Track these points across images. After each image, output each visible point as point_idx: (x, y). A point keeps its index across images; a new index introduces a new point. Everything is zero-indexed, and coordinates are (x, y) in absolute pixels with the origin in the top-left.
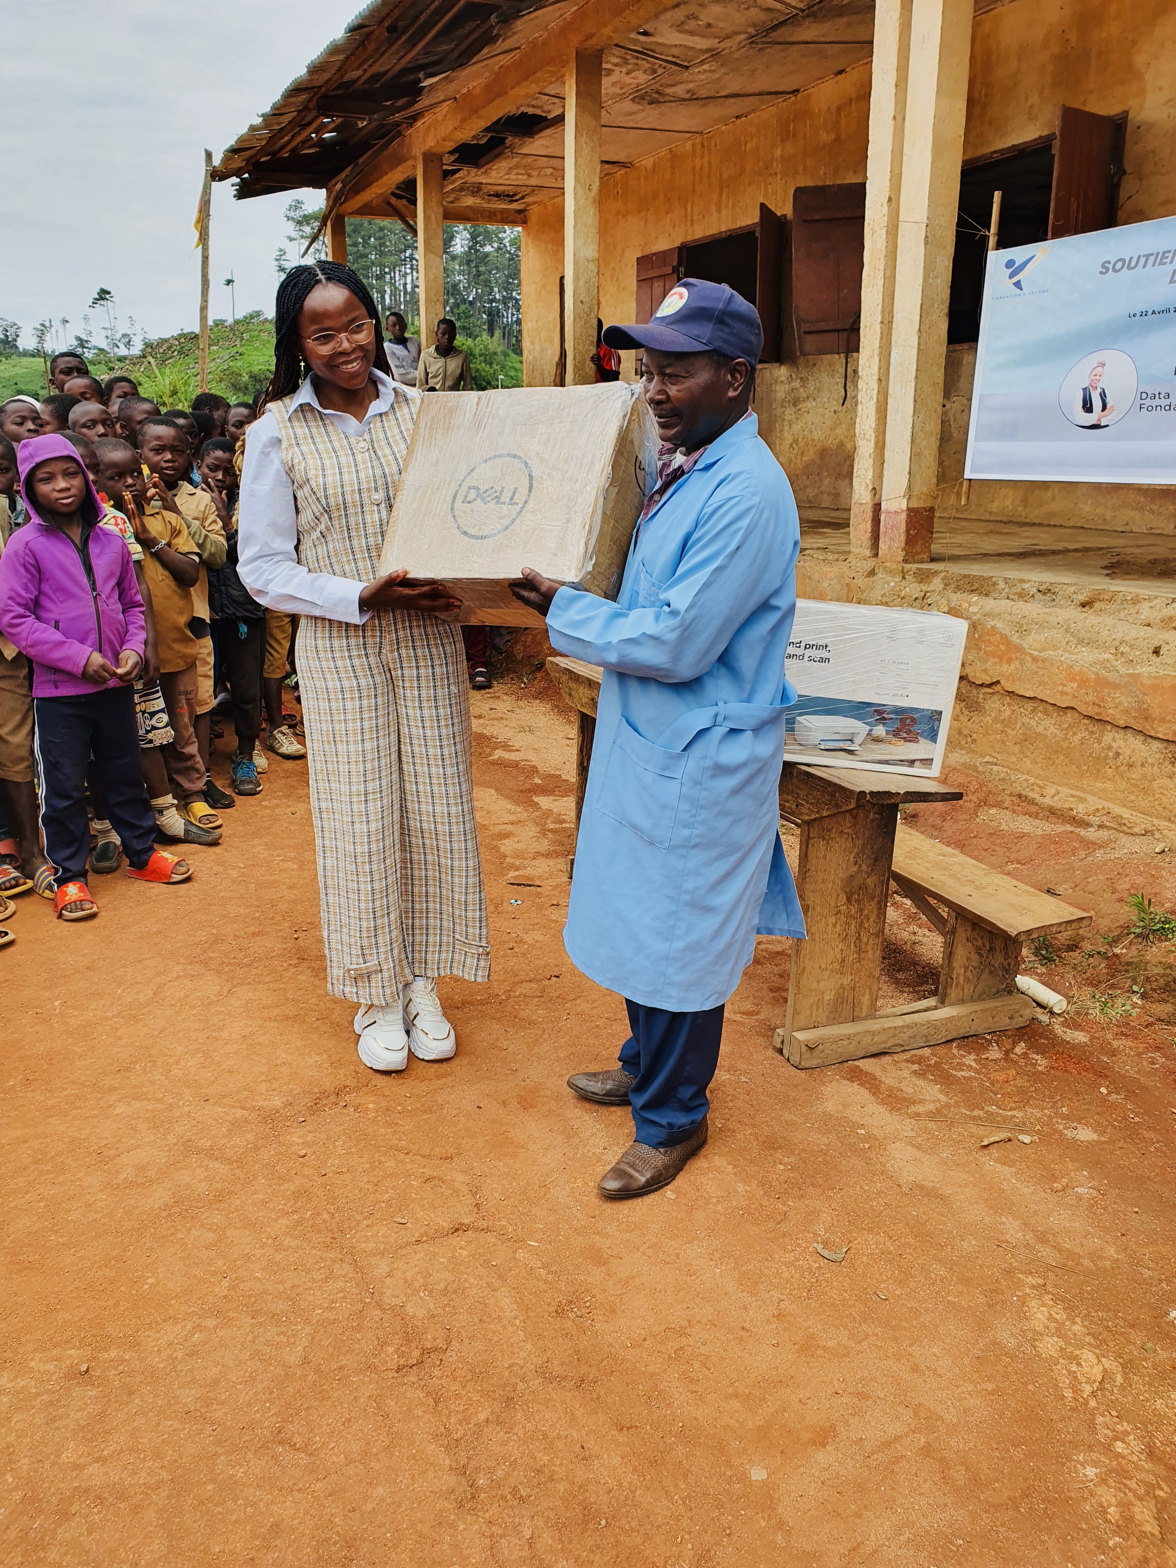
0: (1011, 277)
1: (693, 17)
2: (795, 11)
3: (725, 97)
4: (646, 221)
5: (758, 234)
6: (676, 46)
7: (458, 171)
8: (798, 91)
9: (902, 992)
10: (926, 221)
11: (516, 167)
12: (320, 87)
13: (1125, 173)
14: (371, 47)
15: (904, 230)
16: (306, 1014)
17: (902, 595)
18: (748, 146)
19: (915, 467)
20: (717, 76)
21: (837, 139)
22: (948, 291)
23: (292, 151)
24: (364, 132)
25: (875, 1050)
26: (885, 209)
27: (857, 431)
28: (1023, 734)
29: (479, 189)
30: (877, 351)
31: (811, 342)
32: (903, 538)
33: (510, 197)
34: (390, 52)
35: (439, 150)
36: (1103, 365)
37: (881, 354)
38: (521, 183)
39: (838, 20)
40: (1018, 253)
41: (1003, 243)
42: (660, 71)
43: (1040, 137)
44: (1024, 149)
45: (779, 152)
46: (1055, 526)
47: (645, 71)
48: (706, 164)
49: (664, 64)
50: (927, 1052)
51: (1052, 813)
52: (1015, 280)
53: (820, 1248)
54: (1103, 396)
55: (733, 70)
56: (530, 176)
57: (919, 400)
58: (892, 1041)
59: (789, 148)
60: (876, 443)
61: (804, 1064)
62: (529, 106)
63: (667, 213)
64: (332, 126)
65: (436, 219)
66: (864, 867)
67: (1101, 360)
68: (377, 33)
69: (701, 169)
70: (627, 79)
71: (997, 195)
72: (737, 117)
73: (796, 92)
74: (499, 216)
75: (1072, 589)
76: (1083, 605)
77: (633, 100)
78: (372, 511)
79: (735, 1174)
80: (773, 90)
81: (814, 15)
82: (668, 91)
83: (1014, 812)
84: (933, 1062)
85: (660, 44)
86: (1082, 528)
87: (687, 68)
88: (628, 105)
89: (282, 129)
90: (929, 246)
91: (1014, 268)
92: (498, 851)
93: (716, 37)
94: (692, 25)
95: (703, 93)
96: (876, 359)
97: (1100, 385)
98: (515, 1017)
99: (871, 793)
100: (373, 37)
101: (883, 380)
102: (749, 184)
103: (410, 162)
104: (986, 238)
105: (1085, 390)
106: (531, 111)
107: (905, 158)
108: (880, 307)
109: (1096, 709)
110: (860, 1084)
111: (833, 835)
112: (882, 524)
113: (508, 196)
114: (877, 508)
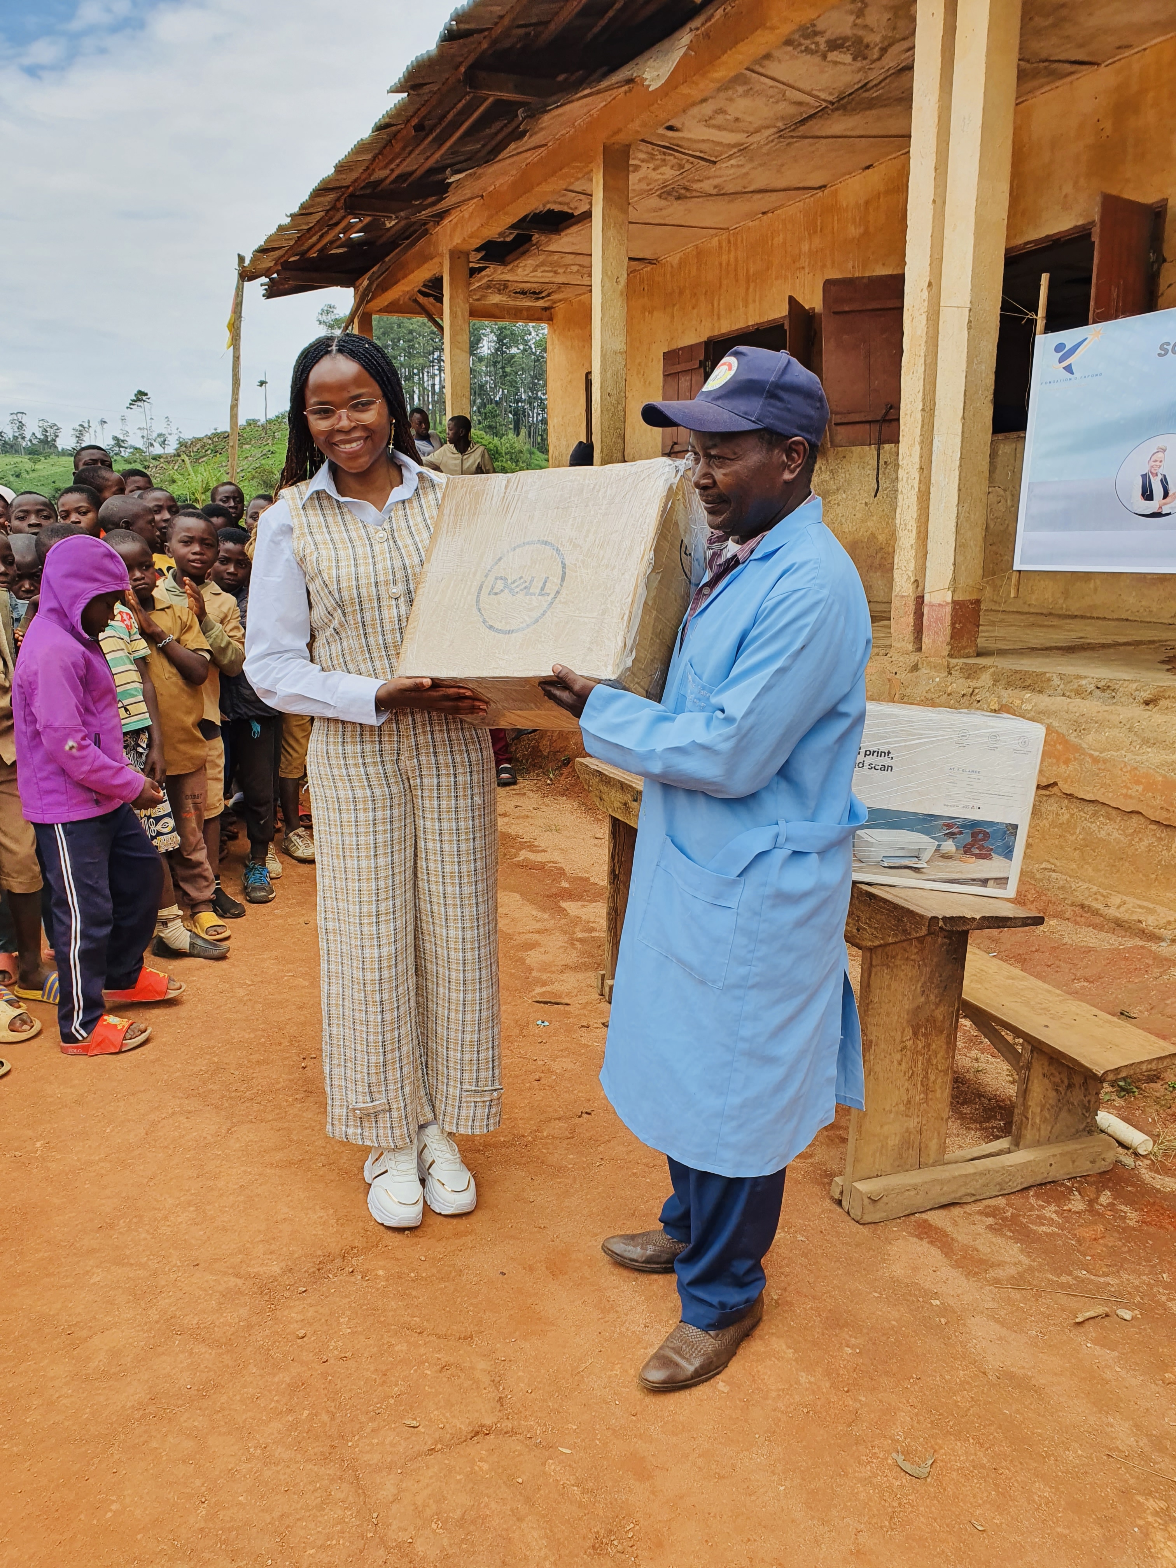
0: (1061, 361)
1: (722, 111)
2: (824, 104)
3: (752, 192)
4: (673, 317)
5: (786, 327)
6: (703, 141)
7: (484, 268)
8: (825, 186)
9: (969, 1129)
10: (969, 305)
11: (542, 264)
12: (348, 187)
13: (1164, 260)
14: (398, 147)
15: (945, 315)
16: (311, 1160)
17: (949, 690)
18: (776, 240)
19: (960, 559)
20: (744, 170)
21: (866, 232)
22: (993, 377)
23: (321, 251)
24: (393, 231)
25: (944, 1200)
26: (925, 294)
27: (898, 522)
28: (1083, 839)
29: (506, 287)
30: (918, 439)
31: (842, 433)
32: (948, 632)
33: (536, 294)
34: (417, 152)
35: (466, 247)
36: (1165, 451)
37: (922, 442)
38: (547, 280)
39: (868, 113)
40: (1068, 336)
41: (1050, 328)
42: (688, 166)
43: (1076, 227)
44: (1059, 239)
45: (805, 247)
46: (1098, 618)
47: (672, 167)
48: (732, 260)
49: (691, 159)
50: (1001, 1202)
51: (1119, 925)
52: (1065, 364)
53: (900, 1459)
54: (1164, 483)
55: (760, 165)
56: (556, 272)
57: (963, 490)
58: (963, 1191)
59: (817, 242)
60: (919, 533)
61: (867, 1218)
62: (555, 202)
63: (693, 308)
64: (360, 225)
65: (463, 316)
66: (932, 997)
67: (1161, 445)
68: (404, 132)
69: (728, 264)
70: (654, 175)
71: (1045, 278)
72: (764, 213)
73: (823, 187)
74: (525, 313)
75: (1134, 686)
76: (1147, 703)
77: (660, 196)
78: (390, 606)
79: (796, 1360)
80: (801, 185)
81: (844, 108)
82: (695, 186)
83: (1077, 923)
84: (1009, 1214)
85: (689, 140)
86: (1127, 620)
87: (715, 163)
88: (654, 202)
89: (310, 229)
90: (972, 331)
91: (1064, 353)
92: (523, 963)
93: (743, 131)
94: (720, 119)
95: (730, 188)
96: (917, 447)
97: (1160, 471)
98: (543, 1163)
99: (944, 919)
100: (399, 136)
101: (925, 469)
102: (777, 278)
103: (436, 260)
104: (1032, 322)
105: (1144, 477)
106: (557, 208)
107: (946, 242)
108: (921, 394)
109: (1165, 814)
110: (931, 1242)
111: (898, 962)
112: (925, 617)
113: (534, 293)
114: (920, 600)
